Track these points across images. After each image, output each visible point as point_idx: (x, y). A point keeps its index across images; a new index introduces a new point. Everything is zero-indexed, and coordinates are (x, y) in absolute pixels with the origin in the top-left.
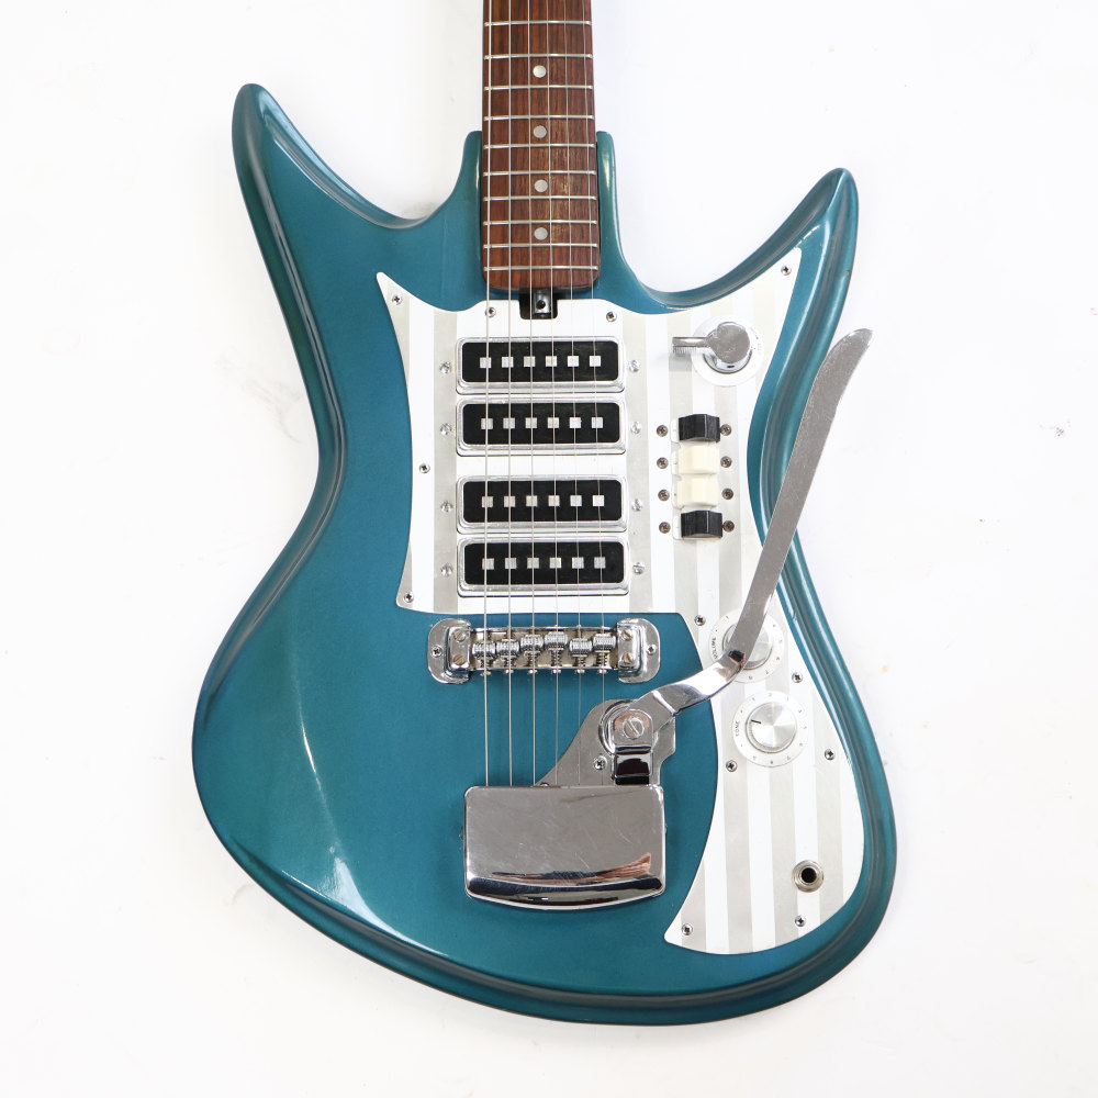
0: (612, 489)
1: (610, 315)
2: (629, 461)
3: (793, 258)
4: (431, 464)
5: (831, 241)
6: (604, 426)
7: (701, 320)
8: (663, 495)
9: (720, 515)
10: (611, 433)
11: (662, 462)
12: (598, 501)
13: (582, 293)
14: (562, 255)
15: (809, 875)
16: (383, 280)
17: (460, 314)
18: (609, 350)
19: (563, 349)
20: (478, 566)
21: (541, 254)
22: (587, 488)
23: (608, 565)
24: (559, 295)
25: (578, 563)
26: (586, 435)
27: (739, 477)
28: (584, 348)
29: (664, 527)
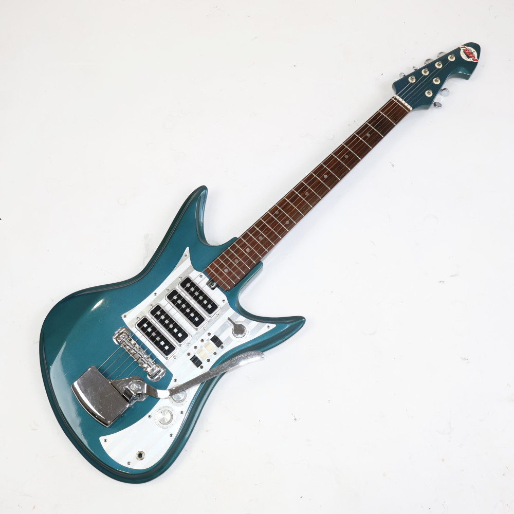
0: (185, 335)
1: (224, 300)
2: (197, 333)
3: (273, 326)
4: (158, 295)
5: (284, 331)
6: (197, 321)
7: (241, 319)
8: (196, 347)
9: (202, 363)
10: (197, 324)
11: (202, 341)
12: (180, 335)
13: (222, 290)
14: (225, 279)
15: (140, 455)
16: (188, 249)
17: (195, 271)
18: (215, 307)
19: (206, 297)
20: (143, 324)
21: (221, 274)
22: (180, 330)
23: (168, 350)
24: (217, 286)
25: (162, 343)
26: (191, 319)
27: (214, 359)
28: (210, 301)
29: (189, 354)
